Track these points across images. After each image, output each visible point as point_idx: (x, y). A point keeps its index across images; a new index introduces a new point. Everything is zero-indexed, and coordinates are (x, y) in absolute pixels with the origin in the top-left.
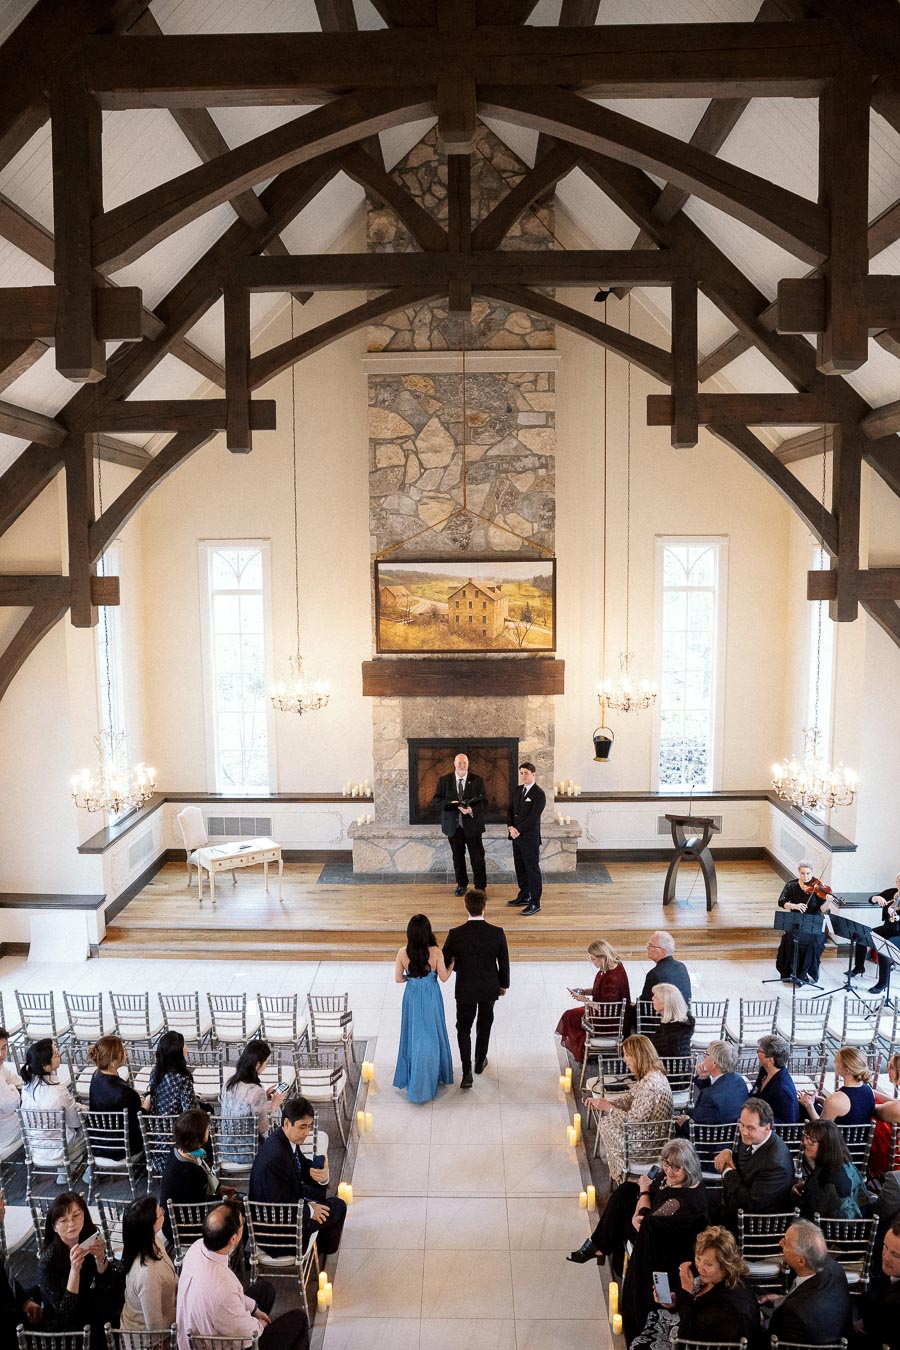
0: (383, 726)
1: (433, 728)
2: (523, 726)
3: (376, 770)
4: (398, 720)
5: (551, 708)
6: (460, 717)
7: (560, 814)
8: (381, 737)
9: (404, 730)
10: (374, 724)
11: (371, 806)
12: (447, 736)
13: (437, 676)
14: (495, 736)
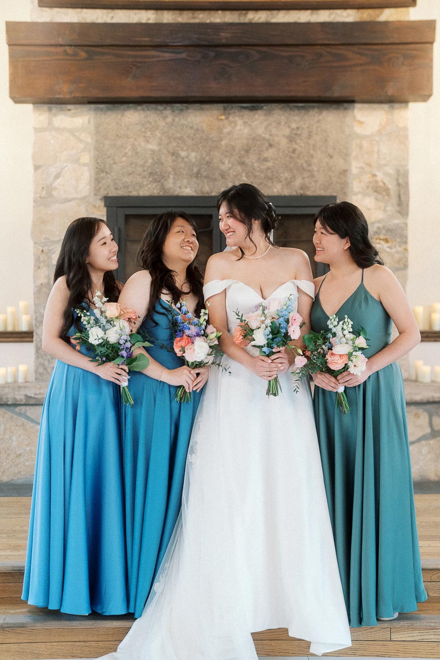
0: (53, 171)
1: (158, 176)
2: (345, 172)
3: (38, 267)
4: (86, 158)
5: (401, 136)
6: (217, 154)
7: (420, 363)
8: (50, 195)
9: (98, 180)
10: (37, 168)
11: (27, 349)
12: (188, 192)
13: (167, 56)
14: (286, 192)
